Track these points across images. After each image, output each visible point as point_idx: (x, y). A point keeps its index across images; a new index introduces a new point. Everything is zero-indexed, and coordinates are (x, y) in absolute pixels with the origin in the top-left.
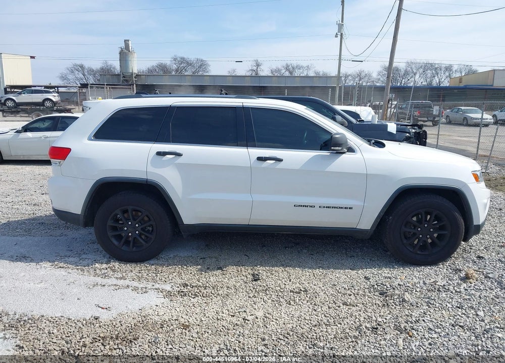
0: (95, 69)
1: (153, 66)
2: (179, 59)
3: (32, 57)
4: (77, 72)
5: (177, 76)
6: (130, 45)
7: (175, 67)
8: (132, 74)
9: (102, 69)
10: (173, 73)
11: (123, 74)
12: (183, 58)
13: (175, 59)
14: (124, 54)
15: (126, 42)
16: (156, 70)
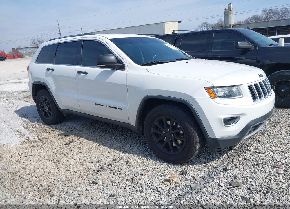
0: (213, 24)
1: (249, 18)
2: (268, 11)
3: (179, 22)
4: (204, 27)
5: (266, 22)
6: (231, 7)
7: (264, 16)
8: (231, 25)
9: (218, 24)
10: (263, 21)
11: (225, 25)
12: (271, 10)
13: (265, 11)
14: (227, 13)
15: (229, 5)
16: (251, 20)
